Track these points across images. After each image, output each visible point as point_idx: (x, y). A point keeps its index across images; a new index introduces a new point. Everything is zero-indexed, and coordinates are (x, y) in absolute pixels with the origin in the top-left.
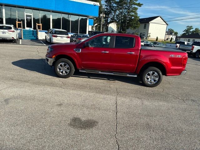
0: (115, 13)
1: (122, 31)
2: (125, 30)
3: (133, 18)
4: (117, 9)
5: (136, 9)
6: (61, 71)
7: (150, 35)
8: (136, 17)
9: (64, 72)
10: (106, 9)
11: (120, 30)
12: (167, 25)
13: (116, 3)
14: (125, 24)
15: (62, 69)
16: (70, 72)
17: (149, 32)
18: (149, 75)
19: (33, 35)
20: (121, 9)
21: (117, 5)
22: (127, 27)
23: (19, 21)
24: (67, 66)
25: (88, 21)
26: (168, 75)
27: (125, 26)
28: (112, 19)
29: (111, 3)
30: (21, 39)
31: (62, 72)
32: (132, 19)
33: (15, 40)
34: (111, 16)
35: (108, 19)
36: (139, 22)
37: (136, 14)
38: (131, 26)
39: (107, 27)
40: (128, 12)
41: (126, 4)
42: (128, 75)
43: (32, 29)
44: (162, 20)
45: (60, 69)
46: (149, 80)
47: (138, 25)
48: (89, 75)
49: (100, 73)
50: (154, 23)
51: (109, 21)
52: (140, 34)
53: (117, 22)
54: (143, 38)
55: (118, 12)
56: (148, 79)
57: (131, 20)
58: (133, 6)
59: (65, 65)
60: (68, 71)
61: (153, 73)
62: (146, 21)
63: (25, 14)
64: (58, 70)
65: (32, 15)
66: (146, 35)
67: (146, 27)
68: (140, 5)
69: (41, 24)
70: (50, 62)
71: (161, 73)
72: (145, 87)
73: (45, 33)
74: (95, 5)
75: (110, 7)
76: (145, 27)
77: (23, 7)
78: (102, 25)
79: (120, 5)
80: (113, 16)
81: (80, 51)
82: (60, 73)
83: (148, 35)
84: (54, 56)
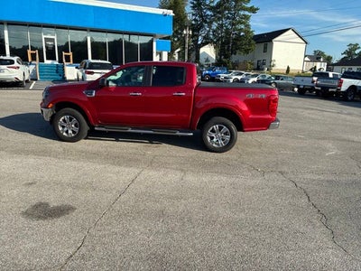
0: (210, 27)
1: (224, 58)
2: (229, 57)
3: (242, 34)
4: (214, 20)
5: (247, 18)
6: (65, 129)
7: (275, 63)
8: (248, 32)
9: (70, 132)
10: (195, 20)
11: (221, 56)
12: (306, 43)
13: (211, 9)
14: (229, 47)
15: (66, 126)
17: (273, 59)
18: (213, 131)
19: (57, 72)
20: (219, 19)
21: (213, 12)
22: (232, 51)
23: (33, 49)
24: (74, 121)
25: (154, 44)
26: (247, 131)
27: (228, 50)
28: (204, 38)
29: (202, 10)
30: (36, 80)
31: (67, 132)
33: (20, 82)
34: (203, 33)
35: (198, 39)
36: (253, 42)
37: (248, 26)
38: (239, 49)
40: (233, 24)
41: (229, 9)
42: (178, 133)
43: (56, 63)
45: (63, 127)
46: (215, 140)
47: (253, 47)
48: (117, 136)
49: (130, 130)
50: (282, 41)
51: (199, 42)
52: (256, 62)
53: (215, 43)
54: (263, 69)
55: (215, 25)
56: (212, 138)
57: (239, 38)
58: (242, 13)
59: (71, 120)
60: (77, 130)
61: (220, 128)
62: (267, 39)
63: (44, 37)
64: (60, 129)
65: (55, 37)
67: (267, 49)
68: (253, 10)
69: (70, 54)
70: (47, 115)
71: (233, 128)
72: (208, 153)
73: (77, 68)
74: (165, 15)
75: (201, 16)
76: (265, 50)
77: (39, 26)
78: (186, 50)
79: (219, 13)
80: (206, 32)
81: (94, 94)
82: (64, 134)
83: (272, 64)
84: (51, 104)
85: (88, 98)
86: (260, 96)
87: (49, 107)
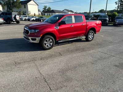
12: (38, 5)
16: (53, 44)
32: (15, 1)
36: (20, 4)
44: (35, 3)
60: (51, 44)
66: (27, 12)
70: (38, 41)
71: (94, 33)
76: (25, 7)
81: (58, 28)
82: (46, 47)
83: (29, 13)
84: (42, 35)
85: (56, 30)
86: (99, 23)
87: (41, 36)
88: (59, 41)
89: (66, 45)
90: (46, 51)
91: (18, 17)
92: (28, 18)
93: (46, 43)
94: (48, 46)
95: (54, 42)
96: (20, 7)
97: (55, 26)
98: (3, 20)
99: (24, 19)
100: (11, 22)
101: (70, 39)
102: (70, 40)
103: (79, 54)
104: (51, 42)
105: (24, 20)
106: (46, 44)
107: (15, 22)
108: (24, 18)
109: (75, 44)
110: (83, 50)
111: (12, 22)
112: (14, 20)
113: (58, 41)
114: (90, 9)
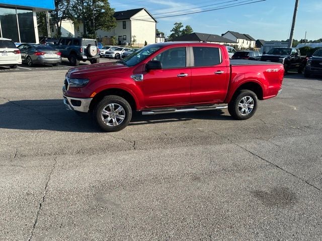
1: (89, 33)
2: (94, 33)
3: (103, 11)
6: (109, 119)
7: (135, 39)
8: (108, 10)
9: (114, 120)
11: (85, 32)
12: (156, 22)
14: (92, 23)
15: (109, 115)
16: (126, 118)
17: (133, 34)
18: (242, 102)
22: (96, 27)
24: (120, 109)
25: (35, 18)
26: (265, 99)
27: (92, 26)
28: (64, 13)
32: (103, 13)
34: (62, 8)
35: (57, 13)
36: (114, 19)
37: (107, 4)
38: (102, 25)
39: (59, 28)
40: (94, 2)
44: (149, 16)
46: (243, 110)
47: (114, 24)
50: (142, 20)
52: (117, 38)
54: (125, 44)
57: (100, 15)
60: (122, 117)
61: (248, 99)
62: (126, 16)
64: (103, 119)
66: (128, 38)
67: (126, 26)
70: (85, 107)
71: (256, 98)
76: (124, 27)
78: (48, 24)
80: (65, 7)
81: (142, 78)
82: (108, 124)
83: (132, 39)
84: (95, 94)
85: (136, 82)
86: (274, 70)
87: (93, 96)
88: (144, 113)
89: (168, 123)
90: (105, 134)
91: (93, 51)
92: (124, 52)
93: (107, 113)
94: (111, 122)
95: (130, 112)
96: (112, 26)
97: (134, 73)
98: (59, 56)
99: (114, 55)
100: (77, 61)
101: (178, 109)
102: (177, 111)
103: (182, 150)
104: (121, 113)
105: (115, 58)
106: (106, 117)
107: (88, 62)
108: (116, 52)
109: (195, 123)
110: (205, 140)
111: (81, 62)
112: (85, 57)
113: (141, 112)
114: (292, 30)
